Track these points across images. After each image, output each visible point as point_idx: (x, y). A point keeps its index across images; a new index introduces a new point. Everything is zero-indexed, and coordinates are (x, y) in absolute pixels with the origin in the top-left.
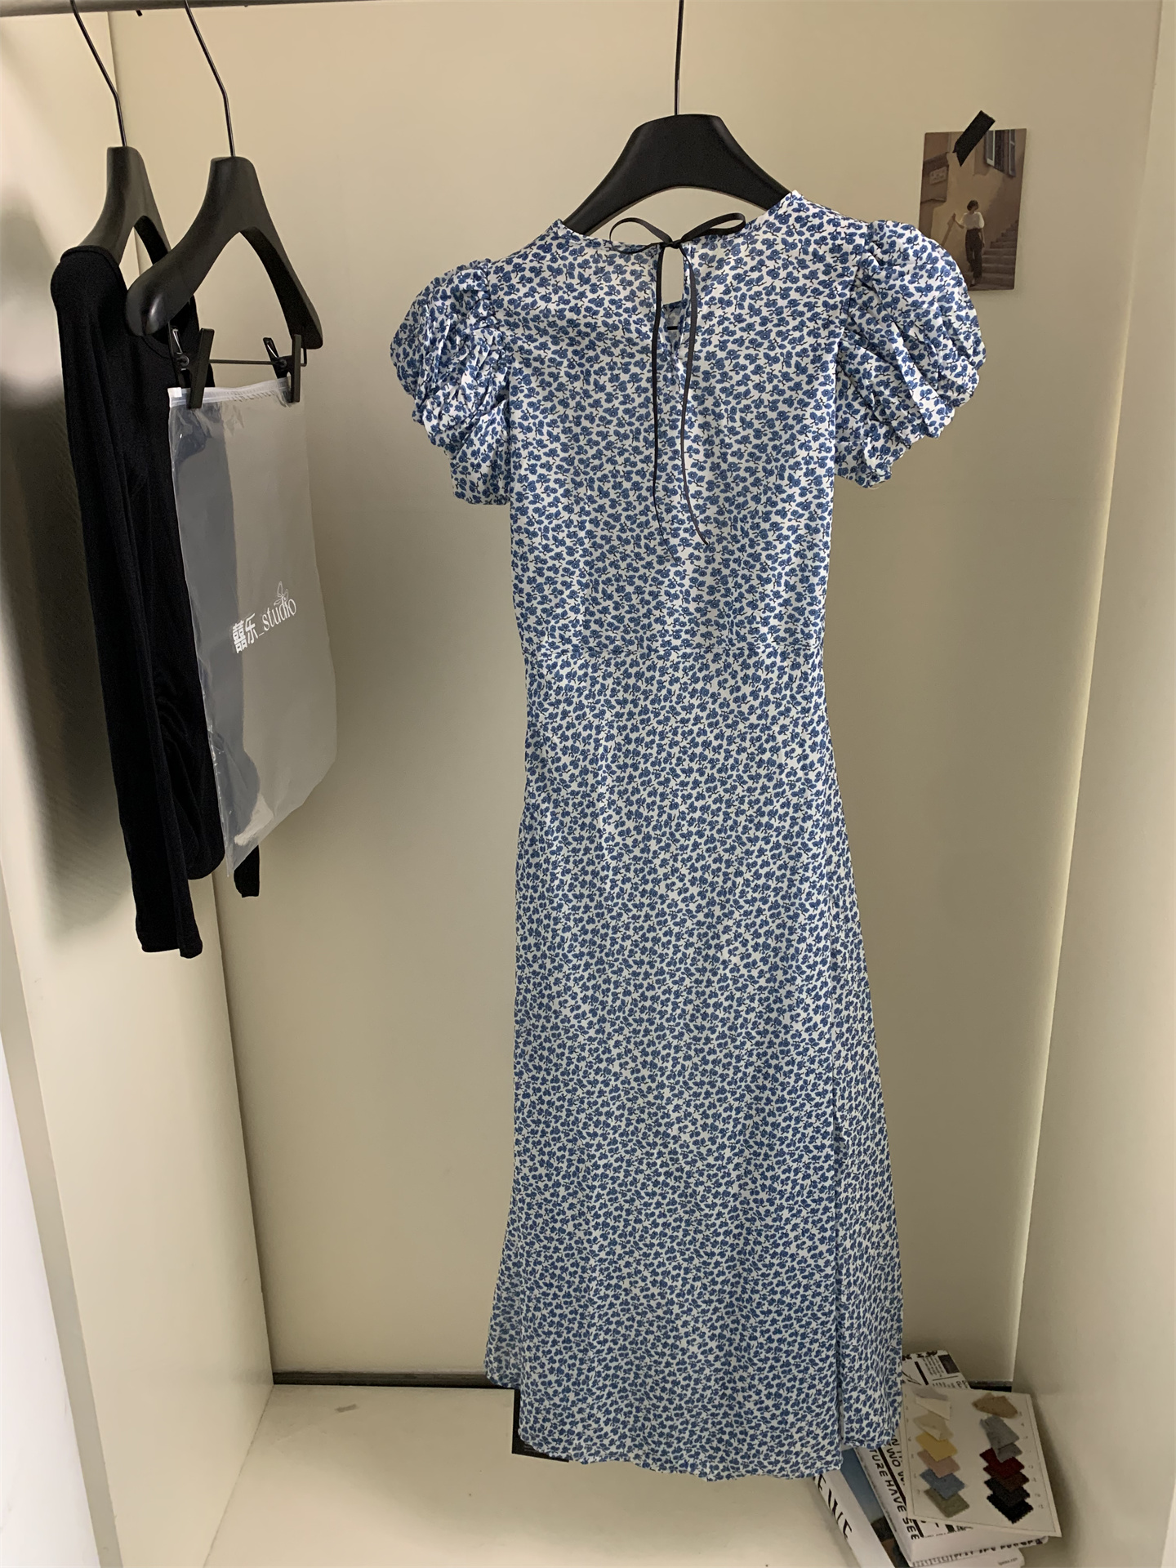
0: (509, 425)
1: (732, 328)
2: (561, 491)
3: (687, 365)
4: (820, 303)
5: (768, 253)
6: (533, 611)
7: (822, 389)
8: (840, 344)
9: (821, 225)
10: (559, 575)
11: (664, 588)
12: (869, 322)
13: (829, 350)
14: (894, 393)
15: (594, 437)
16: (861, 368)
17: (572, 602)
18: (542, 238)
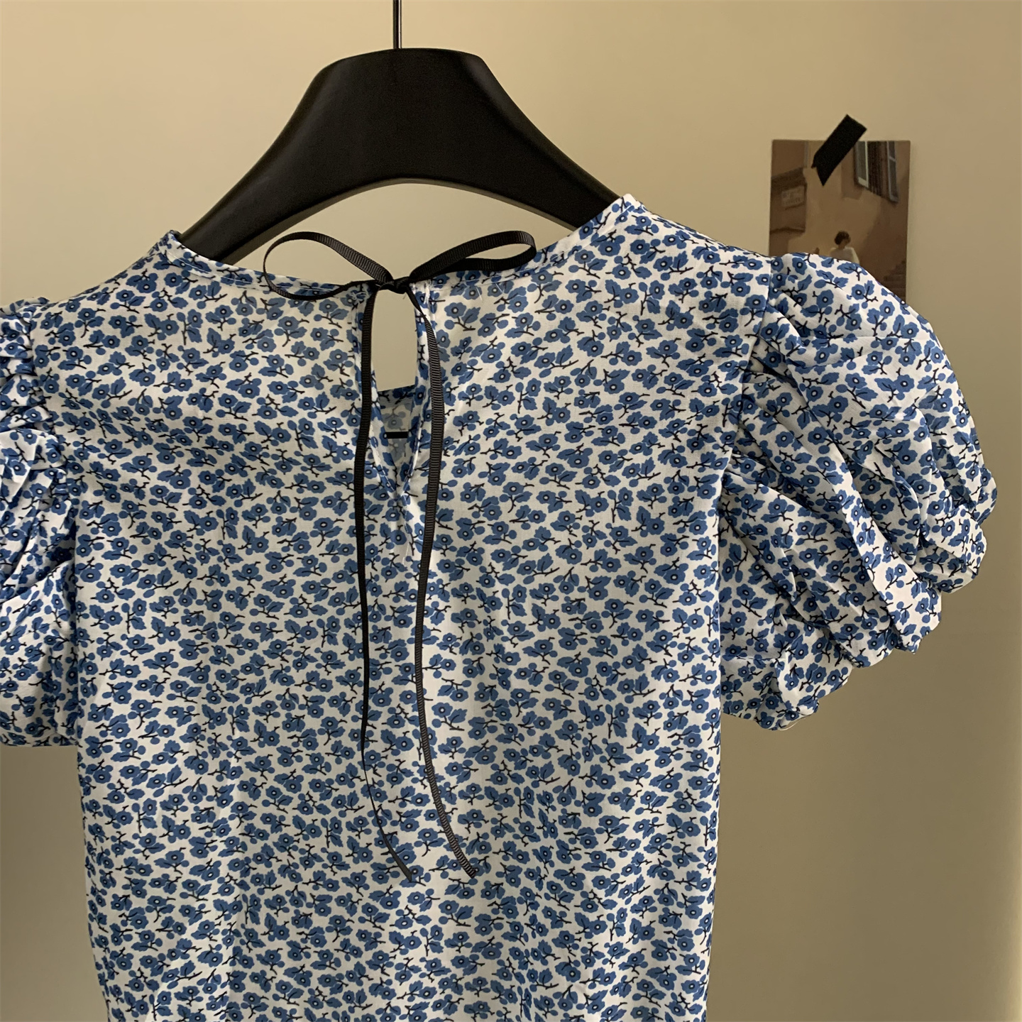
0: (74, 609)
1: (512, 441)
2: (183, 730)
3: (429, 507)
4: (685, 404)
5: (581, 307)
6: (125, 962)
7: (694, 565)
8: (726, 480)
9: (682, 259)
10: (176, 895)
11: (388, 928)
12: (781, 440)
13: (704, 488)
14: (835, 572)
15: (246, 633)
16: (771, 528)
17: (204, 944)
18: (139, 265)
